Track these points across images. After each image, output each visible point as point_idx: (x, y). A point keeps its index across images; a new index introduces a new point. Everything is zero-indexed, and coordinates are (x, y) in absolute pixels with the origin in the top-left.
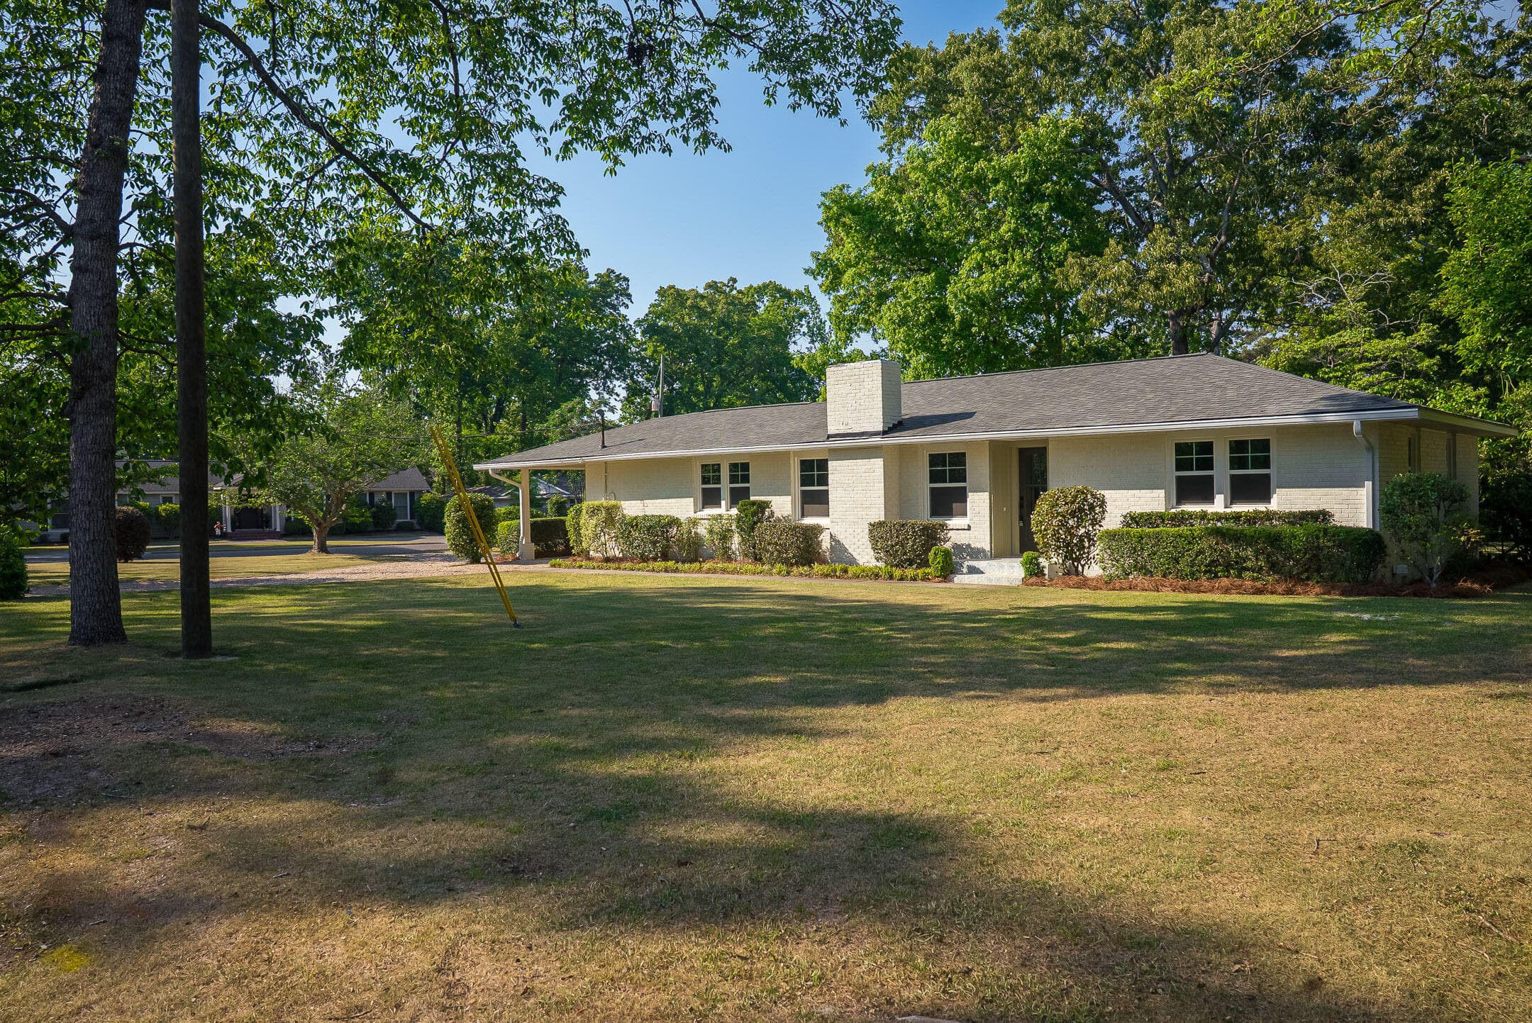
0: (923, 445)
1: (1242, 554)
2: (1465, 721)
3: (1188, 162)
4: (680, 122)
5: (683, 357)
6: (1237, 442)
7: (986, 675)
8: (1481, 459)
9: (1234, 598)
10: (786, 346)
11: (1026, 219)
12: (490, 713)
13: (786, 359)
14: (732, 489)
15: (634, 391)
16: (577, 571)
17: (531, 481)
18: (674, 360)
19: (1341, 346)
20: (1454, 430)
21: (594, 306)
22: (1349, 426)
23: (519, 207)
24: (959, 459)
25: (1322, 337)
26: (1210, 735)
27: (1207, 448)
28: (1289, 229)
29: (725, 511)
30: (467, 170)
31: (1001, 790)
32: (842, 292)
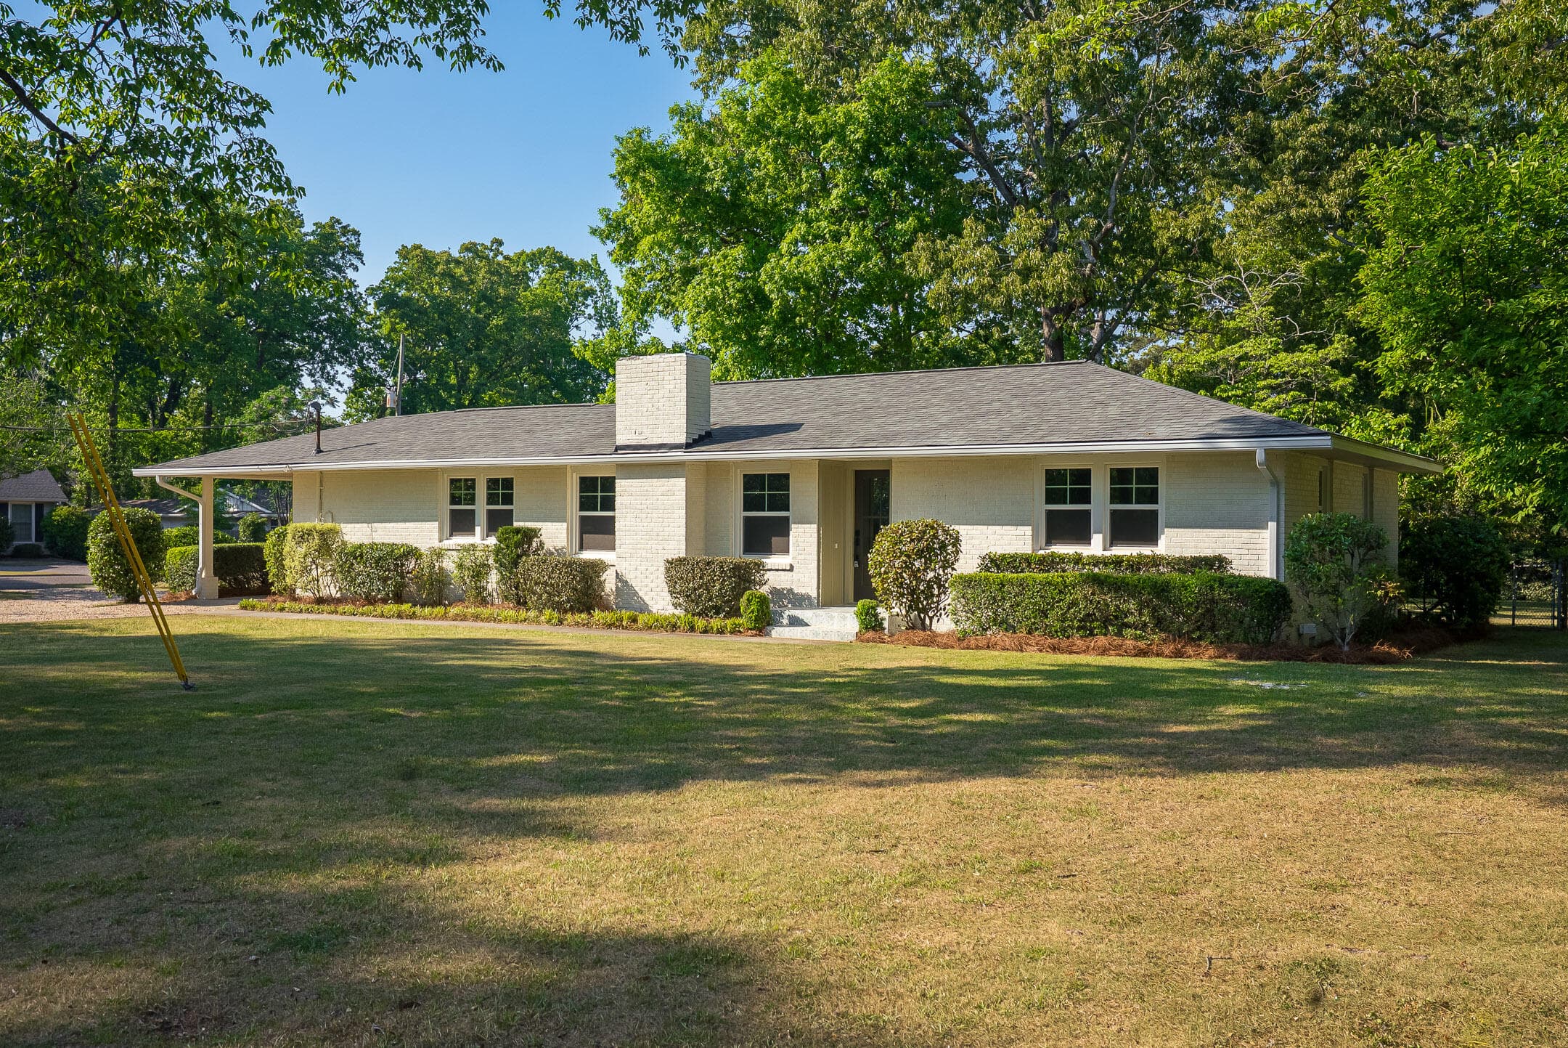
0: (737, 463)
1: (1124, 607)
2: (1380, 812)
3: (1070, 126)
4: (432, 29)
5: (430, 339)
6: (1119, 470)
7: (809, 753)
8: (1401, 499)
9: (1113, 661)
10: (566, 331)
11: (866, 186)
12: (142, 808)
13: (564, 348)
14: (489, 512)
15: (364, 380)
16: (279, 614)
17: (216, 494)
18: (418, 343)
19: (1240, 359)
20: (1372, 464)
21: (310, 265)
22: (1250, 455)
23: (206, 122)
24: (780, 481)
25: (1223, 348)
26: (1082, 829)
27: (1083, 476)
28: (1186, 215)
29: (481, 539)
30: (128, 63)
31: (824, 899)
32: (638, 265)
